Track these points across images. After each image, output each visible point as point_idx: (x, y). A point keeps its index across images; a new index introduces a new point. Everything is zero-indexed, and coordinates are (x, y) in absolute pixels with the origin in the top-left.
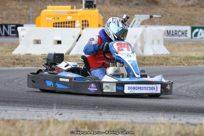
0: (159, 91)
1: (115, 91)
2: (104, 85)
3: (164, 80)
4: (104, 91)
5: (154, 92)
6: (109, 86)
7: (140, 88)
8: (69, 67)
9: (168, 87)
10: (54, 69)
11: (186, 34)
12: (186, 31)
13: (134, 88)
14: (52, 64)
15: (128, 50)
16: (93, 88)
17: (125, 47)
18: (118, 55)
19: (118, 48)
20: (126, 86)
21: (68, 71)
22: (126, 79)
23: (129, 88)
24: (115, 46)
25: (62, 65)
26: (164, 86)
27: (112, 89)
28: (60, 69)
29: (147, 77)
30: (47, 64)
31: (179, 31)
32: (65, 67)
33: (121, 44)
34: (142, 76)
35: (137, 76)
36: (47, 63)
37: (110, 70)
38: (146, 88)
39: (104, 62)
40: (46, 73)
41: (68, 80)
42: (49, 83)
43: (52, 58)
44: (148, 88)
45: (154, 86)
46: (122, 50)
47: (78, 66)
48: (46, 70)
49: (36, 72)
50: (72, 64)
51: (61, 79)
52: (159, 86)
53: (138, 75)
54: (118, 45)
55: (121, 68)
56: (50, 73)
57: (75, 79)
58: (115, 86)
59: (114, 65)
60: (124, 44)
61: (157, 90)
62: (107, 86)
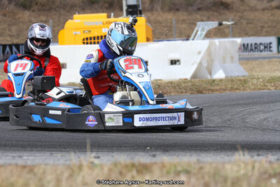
0: (182, 122)
1: (122, 124)
2: (107, 116)
3: (189, 107)
4: (107, 124)
5: (175, 122)
6: (112, 117)
7: (156, 119)
8: (62, 94)
9: (195, 116)
10: (42, 99)
11: (270, 47)
12: (270, 43)
13: (147, 119)
15: (140, 67)
16: (92, 121)
17: (136, 64)
18: (127, 75)
19: (126, 66)
20: (136, 117)
21: (61, 100)
22: (136, 108)
23: (141, 119)
24: (122, 62)
25: (53, 93)
26: (188, 114)
27: (118, 122)
28: (50, 97)
29: (166, 103)
30: (33, 93)
31: (261, 44)
32: (57, 94)
33: (130, 60)
34: (158, 103)
35: (151, 102)
36: (34, 90)
37: (118, 96)
38: (164, 119)
39: (111, 84)
40: (33, 104)
41: (59, 113)
42: (36, 118)
43: (39, 83)
44: (167, 119)
45: (175, 115)
46: (132, 68)
47: (74, 93)
48: (32, 101)
49: (20, 104)
50: (66, 91)
51: (51, 112)
52: (182, 115)
53: (153, 100)
54: (126, 61)
55: (132, 92)
56: (37, 104)
57: (69, 110)
58: (121, 117)
59: (123, 89)
60: (135, 59)
61: (179, 120)
62: (110, 118)
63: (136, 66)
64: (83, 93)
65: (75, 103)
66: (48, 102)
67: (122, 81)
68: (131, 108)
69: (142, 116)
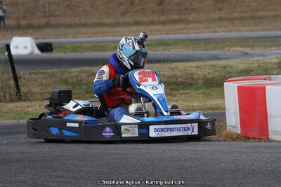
0: (196, 132)
1: (137, 135)
2: (123, 127)
3: (202, 117)
4: (123, 135)
5: (189, 133)
7: (171, 130)
8: (79, 107)
9: (209, 126)
10: (59, 112)
13: (162, 130)
14: (56, 105)
15: (154, 80)
16: (108, 133)
17: (149, 76)
18: (141, 87)
19: (140, 78)
20: (152, 128)
21: (78, 112)
22: (151, 119)
23: (156, 130)
24: (136, 75)
25: (70, 106)
27: (134, 133)
28: (68, 110)
29: (180, 114)
30: (50, 105)
32: (74, 107)
33: (144, 73)
34: (172, 114)
35: (165, 113)
36: (50, 103)
37: (133, 108)
38: (178, 129)
40: (50, 117)
41: (76, 125)
42: (54, 131)
43: (56, 97)
44: (181, 129)
45: (189, 125)
46: (146, 80)
47: (91, 106)
48: (50, 114)
49: (37, 117)
50: (82, 104)
51: (69, 125)
52: (196, 125)
53: (167, 112)
54: (140, 74)
55: (146, 104)
56: (54, 117)
57: (86, 122)
58: (137, 129)
59: (138, 101)
60: (149, 72)
61: (193, 131)
62: (127, 129)
63: (150, 79)
64: (98, 105)
65: (92, 116)
66: (66, 115)
67: (137, 94)
68: (147, 119)
69: (157, 127)
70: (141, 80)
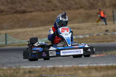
1: (56, 55)
4: (50, 55)
6: (52, 52)
7: (70, 52)
13: (66, 52)
15: (68, 31)
23: (63, 53)
26: (85, 49)
27: (54, 54)
36: (30, 43)
38: (73, 52)
44: (75, 52)
45: (78, 50)
46: (64, 32)
47: (44, 44)
50: (40, 43)
51: (33, 52)
52: (82, 50)
53: (70, 45)
54: (62, 29)
58: (55, 52)
60: (66, 28)
61: (80, 52)
62: (51, 53)
63: (66, 31)
68: (60, 48)
69: (64, 51)
70: (62, 31)
